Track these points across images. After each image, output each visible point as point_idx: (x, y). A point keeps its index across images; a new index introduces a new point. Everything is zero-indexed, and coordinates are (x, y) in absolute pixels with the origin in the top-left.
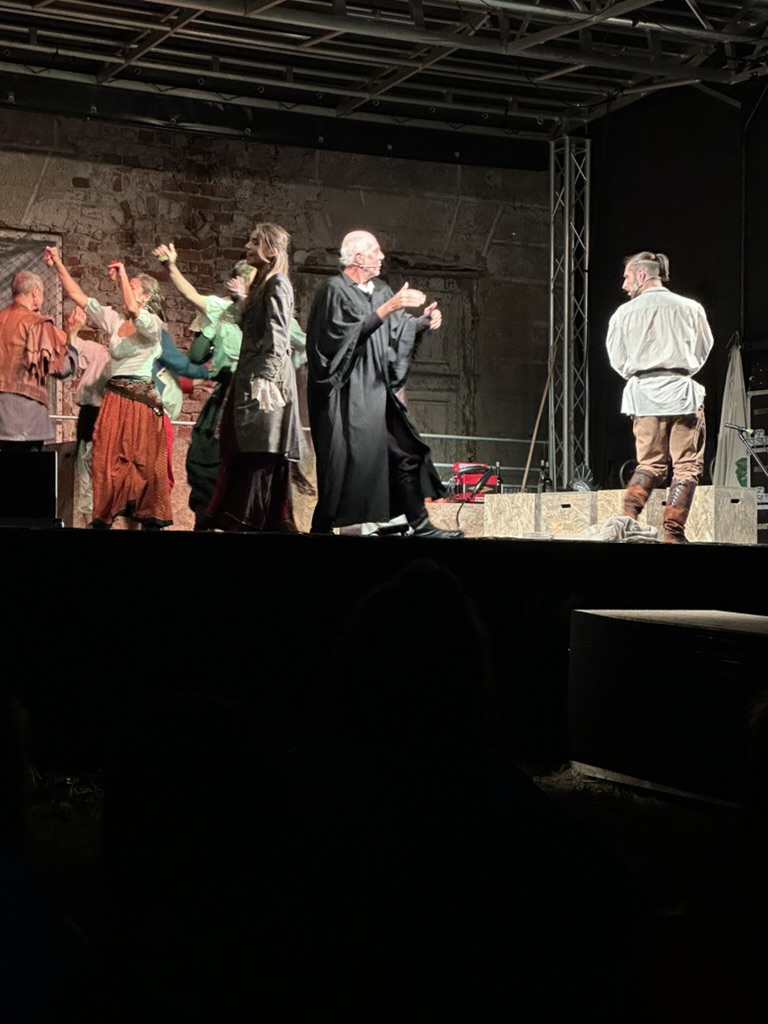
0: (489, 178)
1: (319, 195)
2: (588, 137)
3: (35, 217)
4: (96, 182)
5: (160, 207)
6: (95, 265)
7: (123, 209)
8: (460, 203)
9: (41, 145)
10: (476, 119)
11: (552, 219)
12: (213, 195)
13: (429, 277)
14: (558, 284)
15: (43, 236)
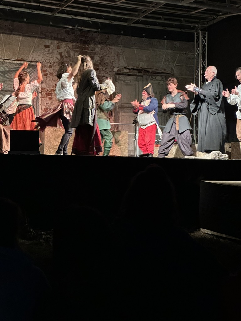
0: (175, 44)
1: (121, 50)
2: (207, 31)
3: (33, 57)
4: (52, 46)
5: (71, 54)
6: (51, 72)
7: (60, 55)
8: (166, 52)
9: (34, 34)
10: (171, 26)
11: (195, 57)
12: (88, 50)
13: (156, 76)
14: (197, 78)
15: (35, 63)
